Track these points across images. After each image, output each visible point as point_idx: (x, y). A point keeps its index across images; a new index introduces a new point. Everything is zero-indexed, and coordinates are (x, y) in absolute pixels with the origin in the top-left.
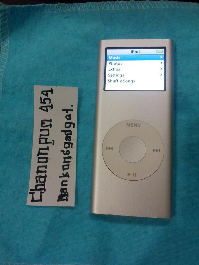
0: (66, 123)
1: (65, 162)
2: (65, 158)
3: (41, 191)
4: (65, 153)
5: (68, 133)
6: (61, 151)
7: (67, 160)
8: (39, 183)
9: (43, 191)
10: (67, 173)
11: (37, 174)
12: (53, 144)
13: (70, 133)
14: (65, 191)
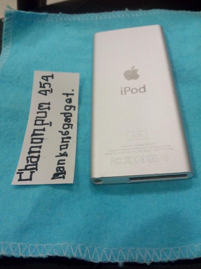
0: (66, 106)
1: (63, 142)
2: (63, 138)
3: (32, 171)
4: (64, 133)
5: (68, 115)
6: (60, 132)
7: (65, 140)
8: (30, 163)
9: (35, 170)
10: (65, 152)
11: (29, 155)
13: (70, 115)
14: (62, 169)
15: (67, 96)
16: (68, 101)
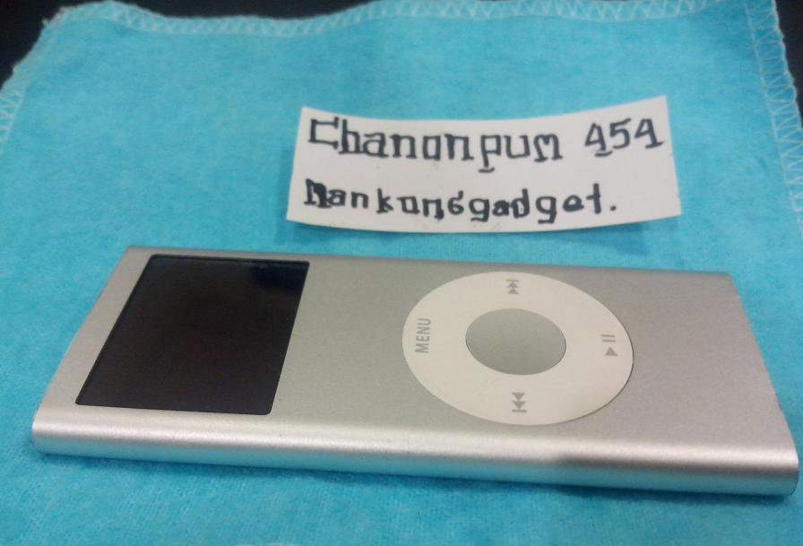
0: (553, 200)
1: (426, 202)
2: (438, 202)
3: (340, 143)
4: (455, 202)
5: (521, 206)
7: (432, 208)
8: (363, 140)
9: (340, 148)
10: (391, 208)
11: (390, 137)
12: (482, 171)
13: (521, 212)
14: (337, 200)
15: (589, 198)
16: (572, 202)
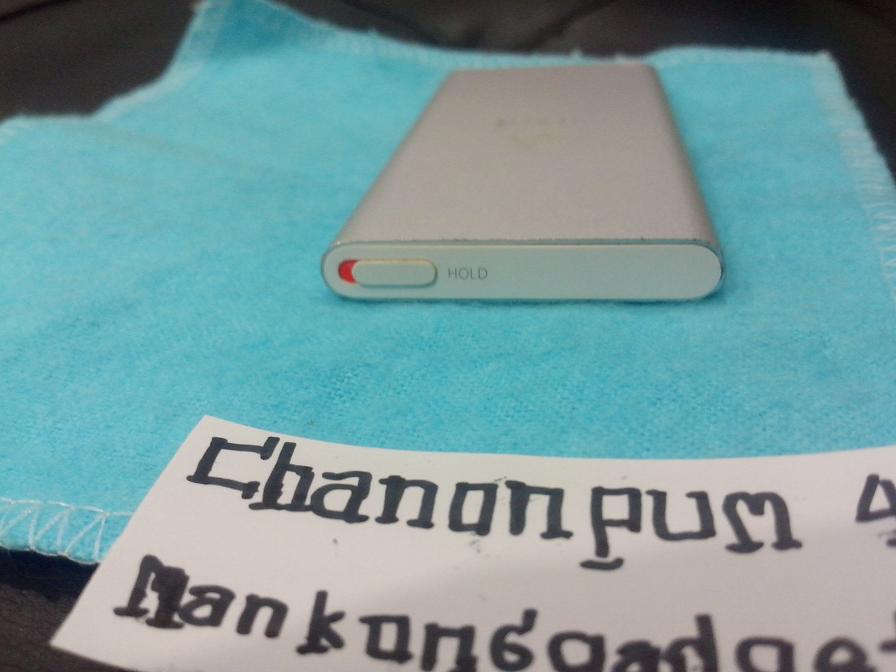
1: (434, 633)
2: (466, 635)
3: (261, 488)
4: (512, 638)
5: (693, 661)
6: (530, 617)
8: (318, 482)
9: (258, 497)
10: (338, 642)
11: (382, 481)
12: (588, 565)
14: (204, 612)
